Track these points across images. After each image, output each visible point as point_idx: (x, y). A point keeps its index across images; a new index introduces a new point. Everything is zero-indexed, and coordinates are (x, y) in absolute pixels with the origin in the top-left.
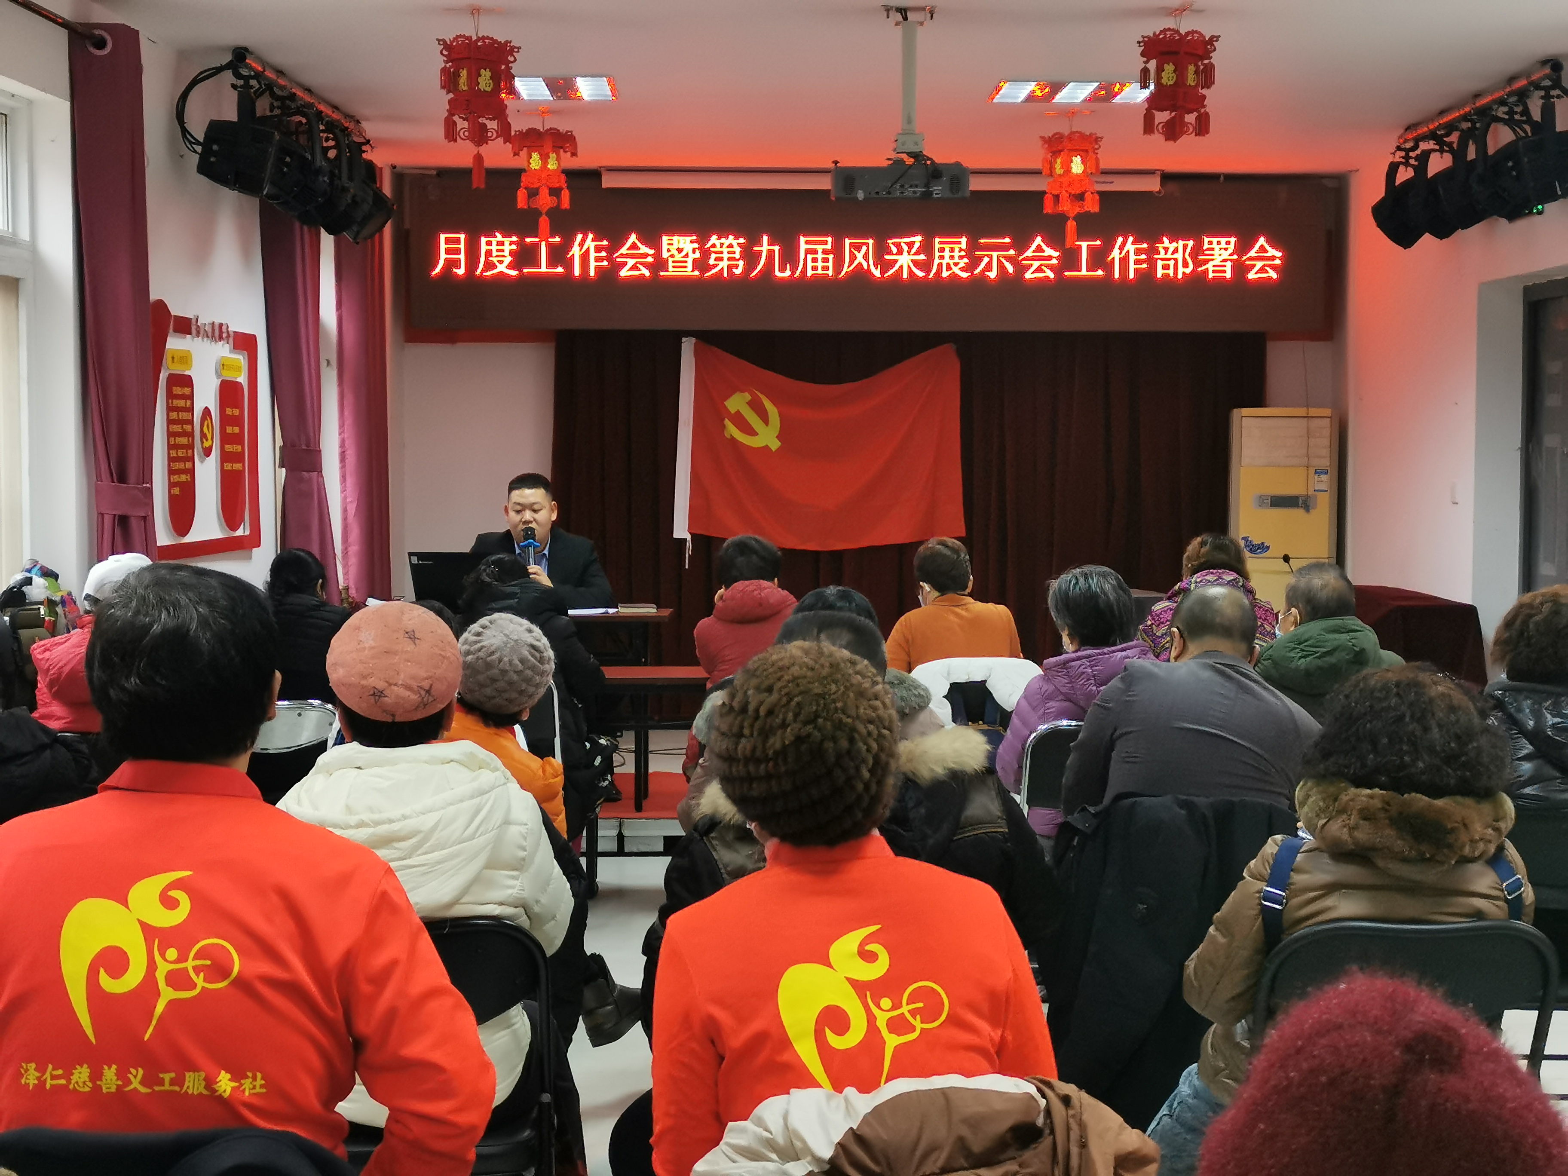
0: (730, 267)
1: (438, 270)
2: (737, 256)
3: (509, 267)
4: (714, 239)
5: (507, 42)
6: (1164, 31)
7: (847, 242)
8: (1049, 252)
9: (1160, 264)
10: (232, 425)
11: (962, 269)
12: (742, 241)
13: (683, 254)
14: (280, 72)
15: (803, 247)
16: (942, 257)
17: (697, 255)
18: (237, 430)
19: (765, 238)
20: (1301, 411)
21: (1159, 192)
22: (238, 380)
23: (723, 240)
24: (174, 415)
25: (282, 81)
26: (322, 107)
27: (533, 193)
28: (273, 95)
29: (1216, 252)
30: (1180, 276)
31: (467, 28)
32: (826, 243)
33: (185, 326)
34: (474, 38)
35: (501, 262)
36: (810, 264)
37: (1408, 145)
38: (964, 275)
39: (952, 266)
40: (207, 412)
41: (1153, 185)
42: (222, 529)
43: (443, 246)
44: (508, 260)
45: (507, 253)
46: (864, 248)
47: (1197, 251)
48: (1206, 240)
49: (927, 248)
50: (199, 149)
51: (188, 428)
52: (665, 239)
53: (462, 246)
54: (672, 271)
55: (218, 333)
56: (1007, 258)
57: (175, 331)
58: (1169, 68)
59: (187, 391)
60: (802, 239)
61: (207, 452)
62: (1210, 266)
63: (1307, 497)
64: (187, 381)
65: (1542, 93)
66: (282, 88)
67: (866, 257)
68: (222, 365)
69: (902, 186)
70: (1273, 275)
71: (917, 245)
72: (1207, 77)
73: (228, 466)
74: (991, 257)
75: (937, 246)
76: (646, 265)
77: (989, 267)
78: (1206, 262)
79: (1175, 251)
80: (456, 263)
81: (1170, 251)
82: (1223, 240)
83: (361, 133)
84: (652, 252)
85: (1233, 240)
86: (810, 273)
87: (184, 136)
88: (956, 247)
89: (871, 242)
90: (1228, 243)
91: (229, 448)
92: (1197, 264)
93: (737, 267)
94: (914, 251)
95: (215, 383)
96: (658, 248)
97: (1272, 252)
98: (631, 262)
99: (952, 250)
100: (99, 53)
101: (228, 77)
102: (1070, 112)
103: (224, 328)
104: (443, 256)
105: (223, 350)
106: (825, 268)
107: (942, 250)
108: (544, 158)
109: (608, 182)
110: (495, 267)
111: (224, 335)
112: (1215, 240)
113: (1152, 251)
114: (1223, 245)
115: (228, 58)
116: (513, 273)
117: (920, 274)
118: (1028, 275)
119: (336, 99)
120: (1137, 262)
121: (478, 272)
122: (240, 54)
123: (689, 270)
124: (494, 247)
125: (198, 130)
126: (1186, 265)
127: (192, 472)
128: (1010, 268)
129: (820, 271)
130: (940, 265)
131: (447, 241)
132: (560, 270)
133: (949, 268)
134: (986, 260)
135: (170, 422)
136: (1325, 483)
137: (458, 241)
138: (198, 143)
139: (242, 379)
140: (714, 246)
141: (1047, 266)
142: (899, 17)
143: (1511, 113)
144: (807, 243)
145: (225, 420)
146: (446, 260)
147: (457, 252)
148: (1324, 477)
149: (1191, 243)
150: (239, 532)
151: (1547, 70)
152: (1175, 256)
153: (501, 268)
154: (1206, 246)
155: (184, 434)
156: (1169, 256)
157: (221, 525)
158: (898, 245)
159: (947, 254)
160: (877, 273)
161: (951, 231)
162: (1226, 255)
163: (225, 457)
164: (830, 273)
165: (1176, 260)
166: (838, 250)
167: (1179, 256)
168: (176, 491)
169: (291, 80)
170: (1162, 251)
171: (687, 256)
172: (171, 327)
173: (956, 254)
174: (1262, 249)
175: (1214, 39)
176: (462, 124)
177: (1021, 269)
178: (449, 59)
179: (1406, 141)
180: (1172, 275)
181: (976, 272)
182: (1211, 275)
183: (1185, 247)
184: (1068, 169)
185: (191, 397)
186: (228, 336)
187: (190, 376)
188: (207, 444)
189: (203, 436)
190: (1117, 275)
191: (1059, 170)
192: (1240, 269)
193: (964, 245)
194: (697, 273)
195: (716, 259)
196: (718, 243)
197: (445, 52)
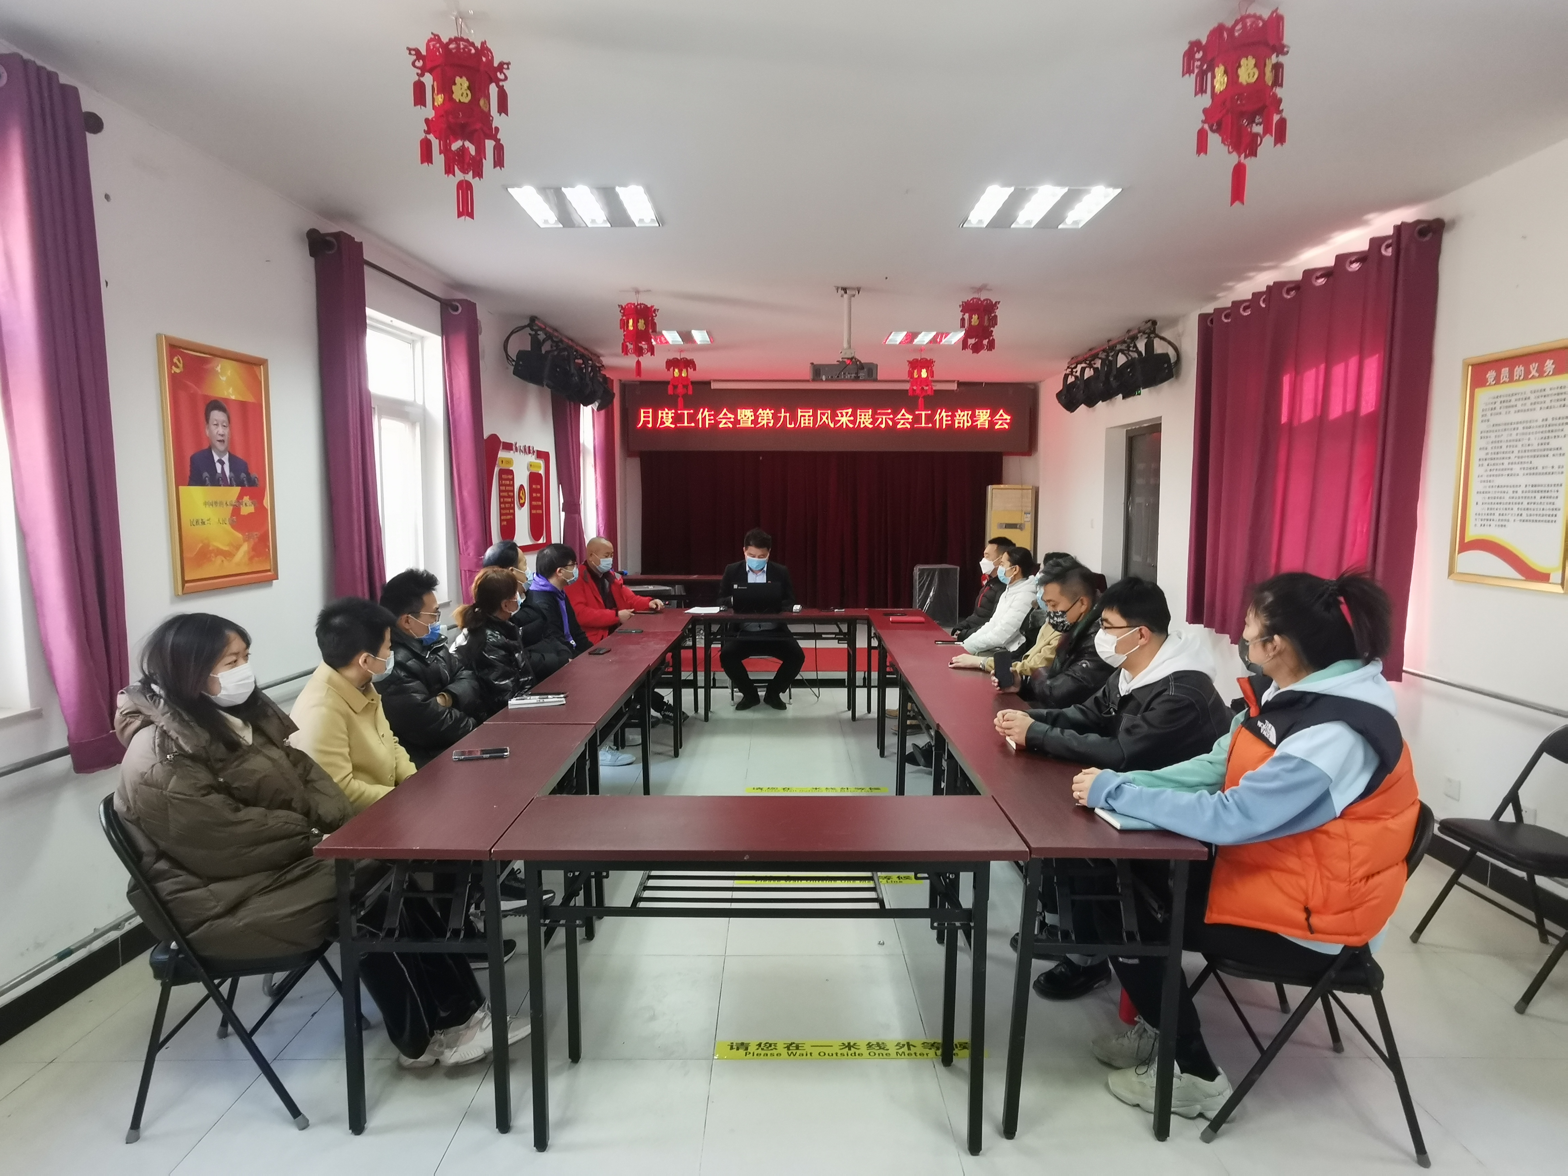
0: (767, 423)
1: (640, 425)
2: (771, 418)
3: (671, 423)
4: (760, 411)
5: (652, 307)
6: (973, 299)
7: (819, 412)
8: (907, 416)
9: (957, 422)
10: (536, 493)
11: (870, 424)
12: (773, 411)
13: (747, 417)
14: (556, 330)
15: (800, 414)
16: (861, 418)
17: (753, 418)
18: (539, 495)
19: (783, 410)
20: (1020, 487)
21: (956, 390)
22: (540, 472)
23: (764, 411)
24: (503, 488)
25: (556, 334)
26: (578, 348)
27: (675, 387)
28: (553, 341)
29: (981, 416)
30: (965, 427)
31: (633, 299)
32: (809, 412)
33: (508, 447)
34: (636, 304)
35: (667, 421)
36: (802, 422)
37: (1073, 366)
38: (871, 426)
39: (865, 422)
40: (522, 487)
41: (954, 387)
42: (531, 540)
43: (642, 415)
44: (671, 420)
45: (670, 417)
46: (826, 415)
47: (973, 416)
48: (977, 411)
49: (854, 414)
50: (514, 363)
51: (511, 494)
52: (739, 411)
53: (651, 415)
54: (742, 425)
55: (528, 450)
56: (890, 419)
57: (503, 448)
58: (975, 317)
59: (510, 477)
60: (799, 411)
61: (522, 505)
62: (978, 423)
63: (1021, 524)
64: (511, 472)
65: (1147, 336)
66: (557, 337)
67: (827, 418)
68: (530, 465)
69: (844, 374)
70: (1007, 427)
71: (850, 413)
72: (994, 321)
73: (534, 512)
74: (882, 419)
75: (858, 413)
76: (731, 422)
77: (881, 423)
78: (977, 421)
79: (964, 415)
80: (648, 422)
81: (961, 416)
82: (985, 411)
83: (600, 362)
84: (733, 416)
85: (989, 411)
86: (802, 425)
87: (508, 359)
88: (867, 414)
89: (829, 412)
90: (987, 412)
91: (534, 503)
92: (973, 421)
93: (770, 423)
94: (849, 415)
95: (526, 474)
96: (736, 416)
97: (1006, 416)
98: (724, 421)
99: (865, 415)
100: (456, 313)
101: (528, 330)
102: (921, 349)
103: (531, 449)
104: (642, 419)
105: (532, 458)
106: (809, 423)
107: (861, 415)
108: (680, 372)
109: (714, 386)
110: (665, 423)
111: (532, 452)
112: (981, 411)
113: (953, 417)
114: (985, 413)
115: (527, 322)
116: (673, 426)
117: (851, 426)
118: (899, 426)
119: (587, 345)
120: (946, 421)
121: (658, 426)
122: (533, 319)
123: (749, 425)
124: (664, 415)
125: (513, 354)
126: (968, 422)
127: (514, 514)
128: (891, 423)
129: (807, 425)
130: (860, 422)
131: (644, 412)
132: (693, 425)
133: (864, 423)
134: (880, 420)
135: (500, 491)
136: (1029, 518)
137: (649, 412)
138: (514, 361)
139: (542, 472)
140: (760, 414)
141: (907, 422)
142: (843, 292)
143: (1129, 347)
144: (801, 412)
145: (532, 491)
146: (644, 421)
147: (649, 417)
148: (1029, 516)
149: (970, 413)
150: (541, 541)
151: (1149, 324)
152: (964, 418)
153: (668, 424)
154: (977, 414)
155: (509, 497)
156: (961, 418)
157: (530, 538)
158: (841, 413)
159: (863, 417)
160: (832, 425)
161: (865, 407)
162: (985, 418)
163: (532, 507)
164: (811, 425)
165: (964, 420)
166: (815, 415)
167: (965, 418)
168: (505, 523)
169: (561, 334)
170: (958, 416)
171: (748, 418)
172: (501, 448)
173: (867, 417)
174: (1001, 415)
175: (997, 303)
176: (630, 346)
177: (895, 423)
178: (624, 315)
179: (1072, 365)
180: (962, 426)
181: (876, 425)
182: (979, 427)
183: (968, 414)
184: (920, 375)
185: (513, 479)
186: (534, 452)
187: (512, 470)
188: (522, 501)
189: (520, 498)
190: (938, 427)
191: (916, 376)
192: (992, 423)
193: (870, 413)
194: (753, 426)
195: (762, 419)
196: (762, 412)
197: (622, 311)
